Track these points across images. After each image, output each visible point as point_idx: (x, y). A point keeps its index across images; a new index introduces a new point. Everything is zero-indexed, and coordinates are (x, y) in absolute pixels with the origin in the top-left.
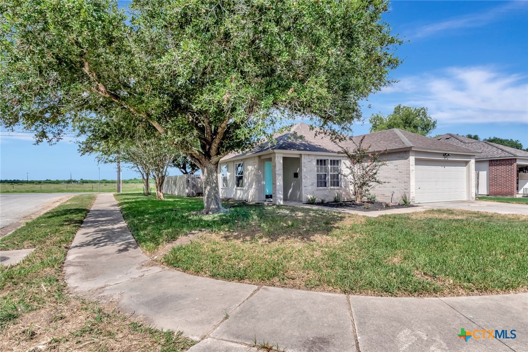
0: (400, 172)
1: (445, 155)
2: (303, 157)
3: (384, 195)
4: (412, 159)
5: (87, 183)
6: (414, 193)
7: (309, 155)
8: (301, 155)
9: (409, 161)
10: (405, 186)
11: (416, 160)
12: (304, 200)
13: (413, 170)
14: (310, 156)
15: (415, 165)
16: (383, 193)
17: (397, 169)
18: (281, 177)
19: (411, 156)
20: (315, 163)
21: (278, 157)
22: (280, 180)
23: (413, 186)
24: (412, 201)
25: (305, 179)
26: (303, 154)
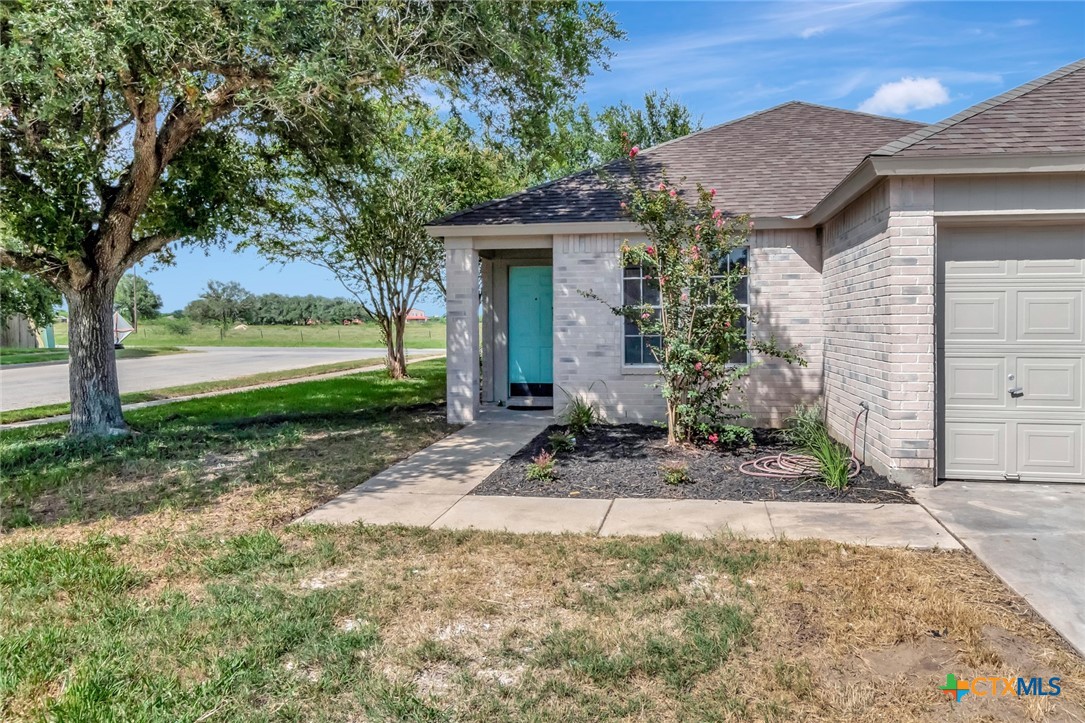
2: (558, 246)
4: (910, 224)
10: (883, 376)
18: (464, 324)
19: (904, 207)
20: (613, 264)
21: (453, 252)
22: (462, 334)
23: (914, 378)
24: (906, 463)
25: (564, 330)
26: (559, 235)
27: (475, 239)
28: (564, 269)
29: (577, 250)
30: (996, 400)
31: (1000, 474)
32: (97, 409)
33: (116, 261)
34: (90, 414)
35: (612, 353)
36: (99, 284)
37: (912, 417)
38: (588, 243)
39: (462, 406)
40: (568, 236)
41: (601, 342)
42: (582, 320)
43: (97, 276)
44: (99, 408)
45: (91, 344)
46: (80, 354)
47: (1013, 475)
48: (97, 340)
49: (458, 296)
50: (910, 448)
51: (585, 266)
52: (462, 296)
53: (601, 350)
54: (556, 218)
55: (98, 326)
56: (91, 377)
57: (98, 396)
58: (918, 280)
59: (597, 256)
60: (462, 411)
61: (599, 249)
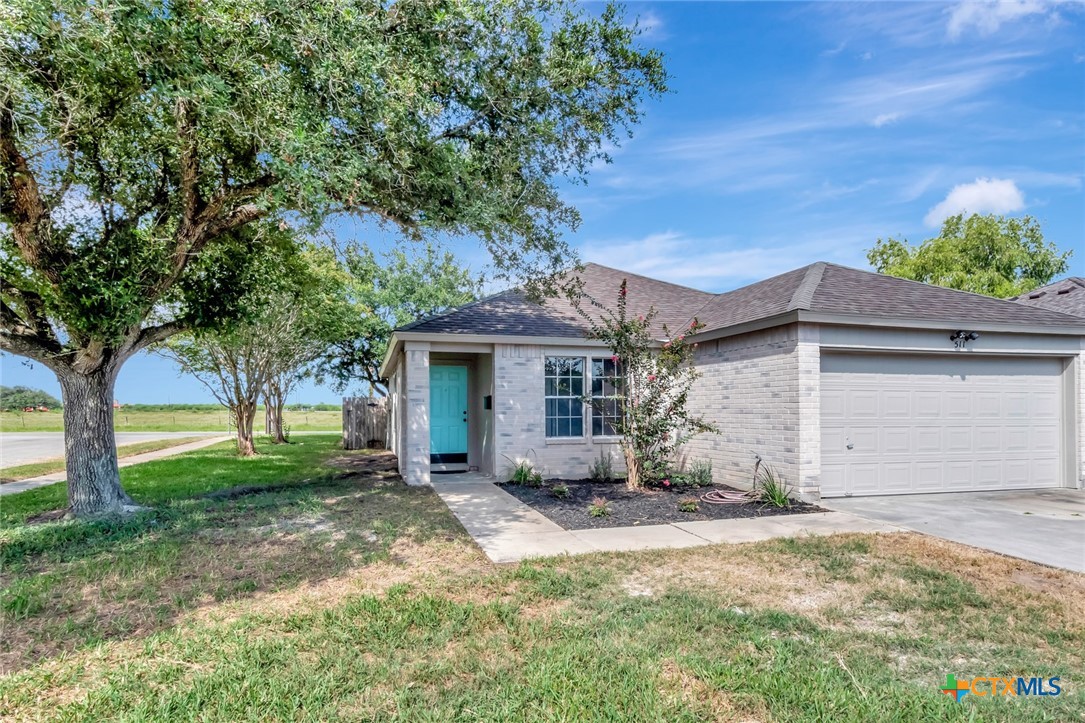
0: (775, 395)
1: (954, 335)
2: (498, 352)
3: (737, 465)
4: (808, 350)
5: (326, 410)
6: (817, 463)
7: (517, 345)
8: (492, 345)
9: (796, 357)
10: (786, 439)
11: (825, 353)
12: (500, 472)
13: (810, 389)
14: (521, 349)
15: (822, 371)
16: (735, 460)
17: (767, 386)
18: (423, 408)
19: (805, 340)
20: (539, 367)
21: (413, 352)
22: (421, 417)
23: (811, 440)
24: (808, 489)
25: (504, 413)
26: (499, 344)
27: (433, 343)
28: (503, 368)
29: (513, 355)
30: (841, 451)
31: (842, 493)
32: (107, 488)
33: (127, 346)
34: (99, 494)
35: (539, 429)
36: (108, 369)
37: (810, 462)
38: (523, 352)
39: (422, 472)
40: (506, 345)
41: (532, 421)
42: (518, 406)
43: (108, 361)
44: (109, 487)
45: (99, 425)
46: (85, 435)
47: (849, 493)
48: (105, 422)
49: (417, 387)
50: (809, 481)
51: (518, 367)
52: (421, 387)
53: (531, 427)
54: (497, 332)
55: (105, 408)
56: (100, 458)
57: (108, 475)
58: (812, 383)
59: (528, 361)
60: (422, 476)
61: (529, 355)
